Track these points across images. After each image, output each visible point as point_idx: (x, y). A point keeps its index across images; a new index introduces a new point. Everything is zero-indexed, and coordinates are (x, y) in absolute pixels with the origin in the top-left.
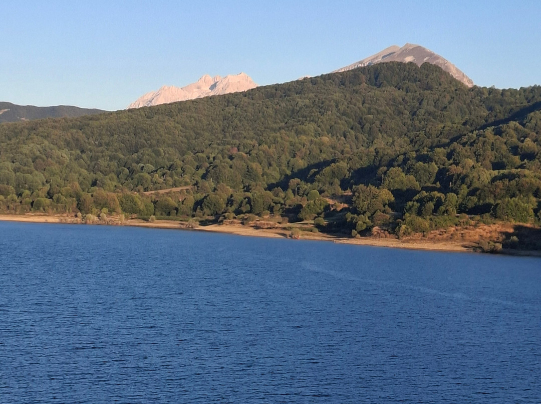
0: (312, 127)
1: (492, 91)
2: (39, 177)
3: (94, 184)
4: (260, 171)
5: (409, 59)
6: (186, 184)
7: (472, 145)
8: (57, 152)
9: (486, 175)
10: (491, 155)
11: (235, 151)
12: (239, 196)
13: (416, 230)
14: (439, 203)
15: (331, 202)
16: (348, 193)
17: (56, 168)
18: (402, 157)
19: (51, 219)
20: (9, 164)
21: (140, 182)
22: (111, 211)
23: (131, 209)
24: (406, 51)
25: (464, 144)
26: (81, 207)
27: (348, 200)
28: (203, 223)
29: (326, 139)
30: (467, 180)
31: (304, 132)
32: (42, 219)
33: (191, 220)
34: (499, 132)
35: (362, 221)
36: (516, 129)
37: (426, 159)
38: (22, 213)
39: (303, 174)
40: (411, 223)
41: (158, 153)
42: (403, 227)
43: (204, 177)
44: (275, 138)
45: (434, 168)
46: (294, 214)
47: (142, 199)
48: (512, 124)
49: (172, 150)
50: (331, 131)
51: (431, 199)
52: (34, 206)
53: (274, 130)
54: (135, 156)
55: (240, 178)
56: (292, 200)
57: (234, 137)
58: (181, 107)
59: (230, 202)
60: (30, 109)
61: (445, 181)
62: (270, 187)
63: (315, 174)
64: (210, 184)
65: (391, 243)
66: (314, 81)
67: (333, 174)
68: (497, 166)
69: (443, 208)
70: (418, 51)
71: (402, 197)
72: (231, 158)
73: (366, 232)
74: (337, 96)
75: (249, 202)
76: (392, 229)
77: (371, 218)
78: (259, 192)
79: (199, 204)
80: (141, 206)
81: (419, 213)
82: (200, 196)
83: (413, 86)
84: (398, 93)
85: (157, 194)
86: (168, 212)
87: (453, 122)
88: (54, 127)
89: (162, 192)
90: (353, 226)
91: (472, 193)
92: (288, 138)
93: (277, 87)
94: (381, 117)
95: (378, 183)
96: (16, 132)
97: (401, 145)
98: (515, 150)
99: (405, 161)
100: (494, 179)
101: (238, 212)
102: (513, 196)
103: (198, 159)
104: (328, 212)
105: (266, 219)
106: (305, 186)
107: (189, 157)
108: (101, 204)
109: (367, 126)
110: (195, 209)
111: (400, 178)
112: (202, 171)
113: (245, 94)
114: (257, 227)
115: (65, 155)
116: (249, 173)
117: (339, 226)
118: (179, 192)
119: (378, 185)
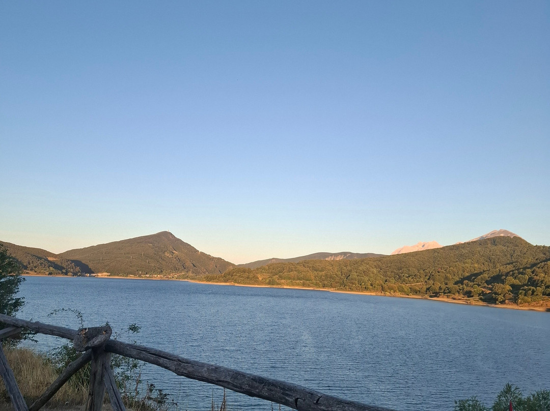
0: (470, 260)
1: (544, 247)
2: (366, 278)
3: (386, 281)
4: (451, 277)
5: (502, 235)
6: (422, 282)
7: (542, 268)
8: (372, 269)
11: (440, 270)
12: (444, 286)
13: (525, 302)
14: (533, 292)
15: (483, 290)
16: (490, 286)
17: (372, 275)
18: (511, 273)
19: (372, 294)
20: (355, 273)
21: (404, 281)
22: (394, 292)
23: (402, 290)
24: (501, 232)
25: (539, 268)
26: (383, 289)
27: (491, 289)
28: (431, 296)
29: (476, 265)
30: (544, 282)
31: (467, 263)
32: (369, 294)
33: (426, 295)
35: (500, 298)
37: (522, 273)
38: (362, 291)
39: (468, 278)
40: (523, 299)
41: (409, 270)
42: (520, 300)
43: (429, 279)
44: (456, 265)
45: (527, 277)
46: (469, 294)
47: (406, 287)
49: (414, 269)
50: (478, 262)
51: (530, 289)
52: (366, 289)
53: (454, 262)
54: (400, 271)
55: (443, 280)
56: (466, 289)
57: (438, 264)
58: (417, 253)
59: (440, 288)
60: (357, 254)
61: (532, 282)
62: (456, 283)
63: (474, 279)
64: (431, 282)
65: (515, 307)
66: (468, 243)
67: (482, 279)
69: (535, 293)
70: (505, 232)
71: (515, 288)
72: (439, 272)
73: (503, 302)
74: (479, 249)
75: (448, 289)
76: (515, 301)
77: (504, 296)
78: (451, 285)
79: (428, 289)
80: (406, 290)
81: (525, 295)
82: (428, 286)
83: (511, 245)
84: (503, 248)
85: (411, 285)
86: (416, 292)
87: (531, 260)
88: (370, 261)
89: (413, 284)
90: (497, 300)
92: (461, 265)
93: (452, 246)
94: (498, 257)
95: (503, 282)
96: (356, 262)
97: (510, 268)
99: (513, 274)
101: (445, 293)
103: (425, 273)
104: (483, 293)
105: (457, 296)
106: (471, 284)
107: (422, 271)
108: (391, 289)
109: (493, 260)
110: (426, 291)
111: (511, 280)
112: (427, 277)
113: (441, 249)
114: (454, 299)
115: (375, 271)
116: (446, 278)
117: (490, 299)
118: (419, 285)
119: (503, 284)
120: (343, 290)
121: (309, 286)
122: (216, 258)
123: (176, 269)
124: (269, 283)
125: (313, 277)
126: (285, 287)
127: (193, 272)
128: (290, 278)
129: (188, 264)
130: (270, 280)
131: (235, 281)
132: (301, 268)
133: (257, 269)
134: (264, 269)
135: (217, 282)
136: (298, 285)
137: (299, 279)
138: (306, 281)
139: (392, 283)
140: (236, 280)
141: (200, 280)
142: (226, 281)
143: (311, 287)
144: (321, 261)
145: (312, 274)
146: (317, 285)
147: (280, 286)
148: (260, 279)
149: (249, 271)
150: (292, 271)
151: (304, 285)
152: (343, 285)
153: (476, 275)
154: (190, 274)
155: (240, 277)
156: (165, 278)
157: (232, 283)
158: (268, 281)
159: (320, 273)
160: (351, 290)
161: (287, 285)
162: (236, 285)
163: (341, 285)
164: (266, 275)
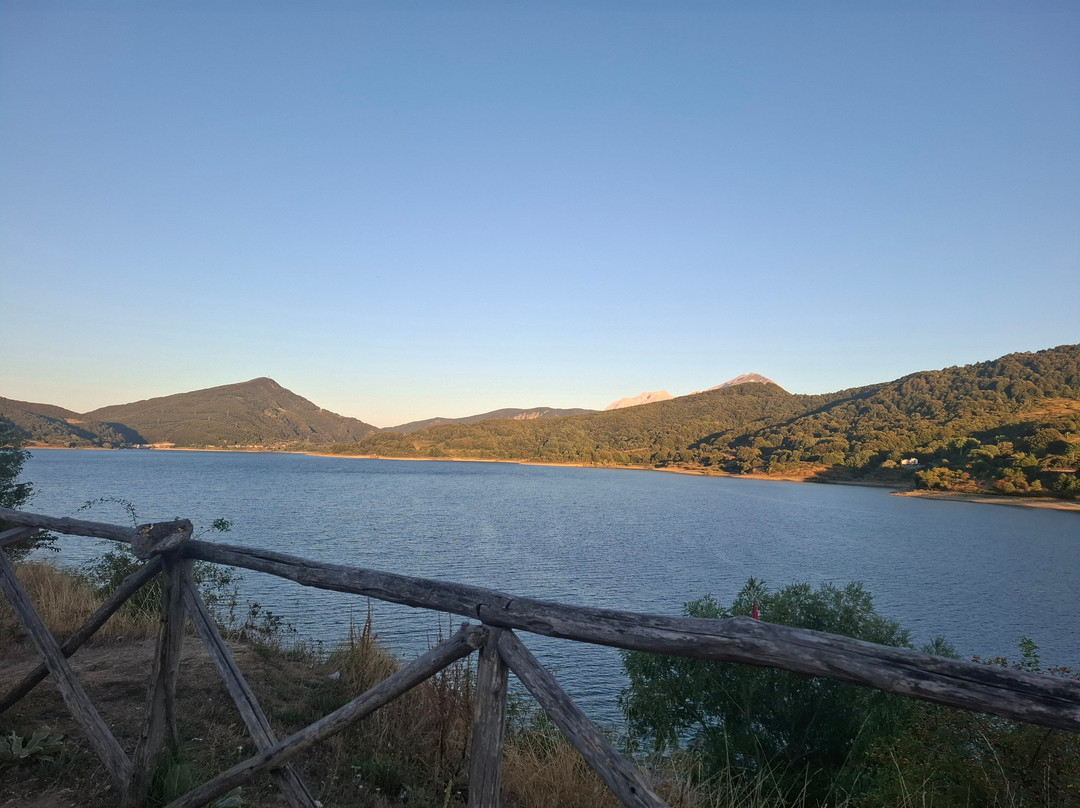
0: (709, 416)
1: (805, 396)
2: (570, 444)
3: (597, 447)
4: (684, 440)
5: (752, 381)
6: (646, 447)
7: (801, 425)
8: (578, 431)
9: (814, 441)
10: (813, 430)
11: (669, 430)
12: (674, 452)
13: (778, 470)
14: (789, 456)
15: (725, 455)
16: (734, 450)
17: (578, 439)
18: (762, 432)
19: (578, 465)
20: (555, 438)
21: (622, 446)
22: (608, 461)
23: (618, 460)
24: (750, 377)
25: (797, 424)
26: (593, 459)
27: (735, 454)
28: (657, 466)
29: (717, 423)
30: (803, 443)
31: (705, 419)
32: (574, 465)
33: (650, 465)
34: (816, 418)
35: (747, 465)
36: (826, 416)
37: (776, 432)
38: (564, 462)
39: (706, 440)
40: (775, 466)
41: (629, 432)
42: (771, 468)
43: (654, 443)
44: (690, 423)
45: (781, 437)
46: (706, 462)
47: (624, 454)
48: (823, 413)
49: (636, 430)
50: (719, 418)
51: (784, 453)
52: (571, 458)
53: (689, 419)
54: (617, 433)
55: (673, 443)
56: (704, 455)
57: (668, 422)
58: (639, 408)
59: (669, 455)
60: (560, 410)
61: (788, 444)
62: (690, 448)
63: (714, 441)
64: (658, 446)
65: (765, 477)
66: (708, 393)
67: (724, 441)
68: (816, 436)
69: (791, 458)
70: (756, 376)
71: (766, 453)
72: (668, 433)
73: (749, 471)
74: (721, 400)
75: (680, 456)
76: (764, 469)
77: (751, 463)
78: (683, 450)
79: (653, 456)
80: (624, 458)
81: (778, 461)
82: (653, 453)
83: (762, 394)
84: (753, 398)
85: (631, 452)
86: (637, 461)
87: (788, 414)
88: (577, 419)
89: (633, 451)
90: (742, 468)
91: (807, 450)
92: (697, 422)
93: (688, 397)
94: (746, 410)
95: (750, 444)
96: (557, 422)
97: (760, 425)
98: (826, 427)
99: (764, 433)
100: (818, 443)
101: (675, 461)
102: (830, 452)
103: (651, 434)
104: (724, 460)
105: (690, 464)
106: (709, 447)
107: (646, 433)
108: (603, 457)
109: (738, 415)
110: (651, 460)
111: (761, 441)
112: (653, 440)
113: (672, 401)
114: (687, 468)
115: (582, 433)
116: (678, 441)
117: (733, 468)
118: (642, 451)
119: (751, 447)
120: (539, 461)
121: (490, 457)
122: (347, 419)
123: (284, 437)
124: (431, 455)
125: (495, 445)
126: (454, 459)
127: (311, 441)
128: (462, 447)
129: (304, 427)
130: (432, 450)
131: (379, 453)
132: (478, 432)
133: (413, 434)
134: (423, 434)
135: (350, 454)
136: (473, 456)
137: (475, 447)
138: (485, 449)
139: (606, 450)
140: (379, 451)
141: (322, 451)
142: (364, 453)
143: (493, 458)
144: (507, 422)
145: (494, 440)
146: (501, 455)
147: (446, 459)
148: (418, 448)
149: (400, 438)
150: (465, 435)
151: (482, 455)
152: (538, 455)
153: (717, 436)
154: (307, 443)
155: (386, 445)
156: (266, 450)
157: (375, 456)
158: (429, 451)
159: (506, 439)
160: (550, 460)
161: (458, 456)
162: (381, 457)
163: (536, 453)
164: (426, 443)
